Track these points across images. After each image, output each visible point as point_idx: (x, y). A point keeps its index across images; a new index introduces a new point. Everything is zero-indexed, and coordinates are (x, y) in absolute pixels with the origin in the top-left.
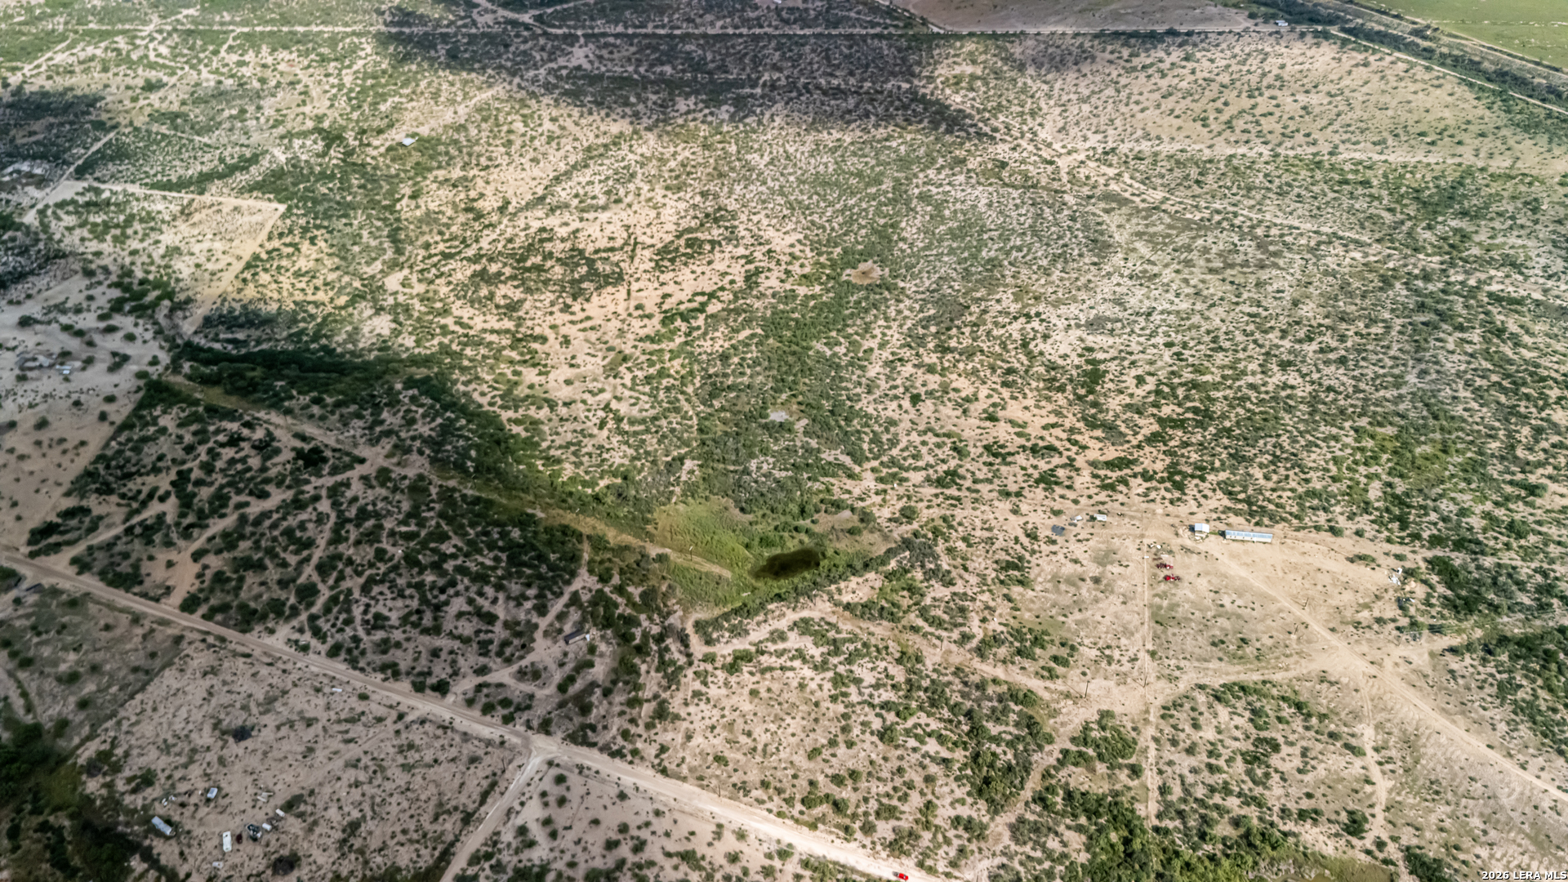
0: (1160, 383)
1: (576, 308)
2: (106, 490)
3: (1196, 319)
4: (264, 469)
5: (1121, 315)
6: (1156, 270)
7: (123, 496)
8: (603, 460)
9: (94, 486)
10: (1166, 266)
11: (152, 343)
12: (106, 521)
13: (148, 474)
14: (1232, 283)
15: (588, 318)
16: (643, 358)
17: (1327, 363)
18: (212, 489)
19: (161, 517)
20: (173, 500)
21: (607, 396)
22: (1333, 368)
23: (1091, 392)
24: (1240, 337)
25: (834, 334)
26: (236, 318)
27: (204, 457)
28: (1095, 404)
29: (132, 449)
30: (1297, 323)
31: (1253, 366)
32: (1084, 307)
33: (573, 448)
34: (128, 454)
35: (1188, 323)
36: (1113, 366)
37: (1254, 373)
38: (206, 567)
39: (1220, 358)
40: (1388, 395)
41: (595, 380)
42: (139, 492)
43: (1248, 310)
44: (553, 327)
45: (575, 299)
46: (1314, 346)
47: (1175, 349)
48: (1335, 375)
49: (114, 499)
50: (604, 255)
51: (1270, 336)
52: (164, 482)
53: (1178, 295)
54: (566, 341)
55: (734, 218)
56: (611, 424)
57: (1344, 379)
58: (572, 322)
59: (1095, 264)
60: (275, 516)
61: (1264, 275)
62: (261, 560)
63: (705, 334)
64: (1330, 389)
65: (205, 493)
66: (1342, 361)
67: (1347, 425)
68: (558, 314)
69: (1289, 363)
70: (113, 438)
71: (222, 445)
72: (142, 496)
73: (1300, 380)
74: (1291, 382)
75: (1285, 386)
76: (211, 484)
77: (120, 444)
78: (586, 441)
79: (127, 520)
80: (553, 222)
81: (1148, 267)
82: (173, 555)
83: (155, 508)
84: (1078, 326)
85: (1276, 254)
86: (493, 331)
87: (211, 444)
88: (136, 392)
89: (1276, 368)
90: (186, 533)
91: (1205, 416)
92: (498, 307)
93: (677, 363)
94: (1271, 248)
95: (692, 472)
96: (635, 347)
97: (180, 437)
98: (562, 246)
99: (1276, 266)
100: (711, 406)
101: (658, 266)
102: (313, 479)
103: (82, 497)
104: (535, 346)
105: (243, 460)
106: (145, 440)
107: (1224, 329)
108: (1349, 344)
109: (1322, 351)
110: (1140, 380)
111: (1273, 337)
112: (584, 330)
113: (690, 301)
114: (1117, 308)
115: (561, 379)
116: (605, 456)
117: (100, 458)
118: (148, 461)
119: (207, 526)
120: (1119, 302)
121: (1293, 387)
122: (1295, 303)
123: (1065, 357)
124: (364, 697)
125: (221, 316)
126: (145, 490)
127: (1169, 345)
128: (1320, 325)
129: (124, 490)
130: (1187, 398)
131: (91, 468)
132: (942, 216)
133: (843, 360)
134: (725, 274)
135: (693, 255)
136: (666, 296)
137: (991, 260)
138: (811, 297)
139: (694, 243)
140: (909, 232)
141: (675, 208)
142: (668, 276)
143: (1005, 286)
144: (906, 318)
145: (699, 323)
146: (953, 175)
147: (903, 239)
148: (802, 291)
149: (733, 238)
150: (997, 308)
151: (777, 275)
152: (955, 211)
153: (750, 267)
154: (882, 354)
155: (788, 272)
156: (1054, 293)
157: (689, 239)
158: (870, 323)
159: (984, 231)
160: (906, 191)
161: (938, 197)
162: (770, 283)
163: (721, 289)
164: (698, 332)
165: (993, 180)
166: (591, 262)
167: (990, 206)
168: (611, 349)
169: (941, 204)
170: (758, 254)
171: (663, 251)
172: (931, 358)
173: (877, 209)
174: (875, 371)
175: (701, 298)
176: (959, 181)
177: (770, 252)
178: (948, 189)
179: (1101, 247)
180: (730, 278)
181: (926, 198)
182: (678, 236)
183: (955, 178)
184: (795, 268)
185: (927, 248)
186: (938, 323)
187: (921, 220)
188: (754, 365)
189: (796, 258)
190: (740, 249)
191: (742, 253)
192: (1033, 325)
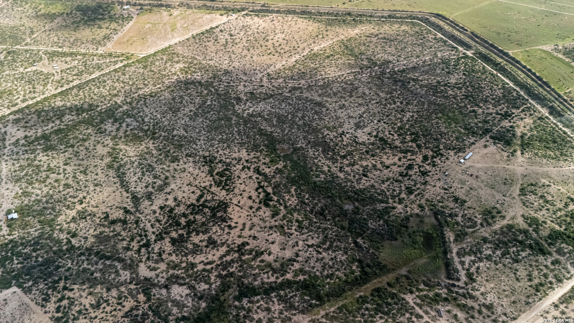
0: (395, 132)
1: (233, 225)
3: (371, 111)
5: (358, 120)
6: (341, 103)
8: (341, 261)
10: (340, 101)
14: (359, 97)
15: (244, 224)
16: (285, 222)
17: (407, 106)
21: (301, 243)
22: (409, 106)
23: (389, 144)
24: (385, 110)
25: (312, 173)
28: (396, 147)
30: (386, 99)
31: (399, 116)
32: (347, 123)
33: (327, 266)
36: (381, 135)
37: (403, 117)
39: (391, 118)
40: (427, 106)
41: (288, 241)
43: (374, 102)
44: (240, 237)
45: (227, 222)
46: (398, 103)
47: (382, 122)
48: (413, 108)
50: (203, 200)
53: (357, 107)
54: (255, 238)
55: (215, 158)
56: (321, 250)
57: (415, 108)
58: (241, 230)
59: (327, 110)
61: (360, 91)
63: (284, 200)
64: (418, 112)
66: (408, 103)
67: (433, 118)
68: (232, 232)
69: (403, 110)
73: (411, 113)
75: (412, 116)
78: (324, 261)
80: (159, 202)
81: (338, 103)
84: (356, 129)
85: (352, 84)
86: (224, 256)
89: (403, 113)
91: (415, 134)
92: (207, 247)
93: (295, 215)
94: (349, 83)
95: (364, 243)
96: (275, 221)
98: (181, 208)
99: (358, 87)
100: (329, 220)
101: (227, 190)
104: (247, 247)
107: (379, 110)
109: (401, 103)
110: (391, 134)
111: (389, 106)
112: (251, 229)
113: (259, 193)
114: (354, 119)
115: (279, 250)
116: (338, 260)
120: (351, 117)
122: (377, 95)
123: (369, 139)
127: (379, 121)
128: (390, 97)
130: (405, 132)
132: (267, 119)
133: (329, 178)
134: (250, 177)
135: (229, 178)
136: (250, 198)
137: (304, 124)
138: (285, 167)
139: (221, 174)
140: (269, 129)
141: (190, 167)
142: (236, 191)
143: (321, 129)
144: (318, 155)
145: (275, 198)
146: (245, 104)
147: (271, 132)
148: (280, 167)
149: (229, 164)
150: (332, 137)
151: (263, 167)
152: (267, 115)
153: (252, 170)
154: (334, 169)
155: (265, 164)
156: (335, 124)
157: (217, 174)
158: (314, 163)
159: (286, 117)
160: (243, 117)
161: (255, 113)
162: (267, 170)
163: (259, 183)
164: (281, 201)
165: (259, 100)
166: (203, 206)
167: (273, 108)
168: (271, 228)
169: (259, 115)
170: (245, 164)
171: (218, 184)
172: (346, 162)
173: (247, 127)
174: (342, 175)
175: (260, 190)
176: (251, 105)
177: (247, 161)
178: (252, 109)
179: (320, 104)
180: (254, 177)
181: (252, 115)
182: (212, 176)
183: (247, 105)
184: (264, 161)
185: (283, 131)
186: (328, 151)
187: (264, 123)
188: (314, 198)
189: (258, 158)
190: (238, 166)
191: (240, 167)
192: (348, 136)
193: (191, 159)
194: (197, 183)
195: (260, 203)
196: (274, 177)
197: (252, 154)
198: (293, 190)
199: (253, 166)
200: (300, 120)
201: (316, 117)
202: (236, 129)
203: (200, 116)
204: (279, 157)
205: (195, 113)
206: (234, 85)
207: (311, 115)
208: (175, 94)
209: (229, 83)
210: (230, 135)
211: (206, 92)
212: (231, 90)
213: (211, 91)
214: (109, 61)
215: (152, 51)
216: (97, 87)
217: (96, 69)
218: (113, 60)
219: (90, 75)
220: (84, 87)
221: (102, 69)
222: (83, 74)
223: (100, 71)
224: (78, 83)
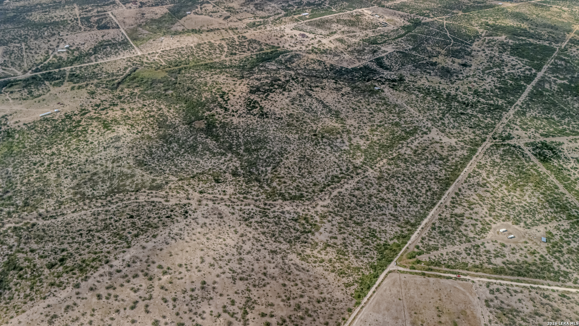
0: (87, 133)
3: (89, 154)
5: (113, 144)
6: (115, 165)
10: (113, 168)
14: (85, 172)
17: (40, 161)
22: (37, 161)
23: (103, 123)
24: (72, 155)
28: (100, 121)
30: (55, 169)
31: (63, 149)
32: (126, 142)
35: (91, 151)
36: (103, 131)
37: (62, 147)
39: (74, 147)
40: (17, 160)
43: (74, 165)
46: (46, 164)
47: (89, 143)
48: (36, 159)
51: (62, 161)
53: (100, 159)
57: (33, 159)
59: (137, 157)
61: (75, 182)
64: (36, 154)
66: (35, 164)
67: (28, 147)
69: (52, 155)
73: (47, 152)
74: (49, 151)
75: (51, 148)
81: (118, 164)
84: (122, 136)
85: (76, 194)
89: (56, 152)
91: (69, 131)
94: (79, 196)
99: (73, 188)
107: (78, 155)
108: (34, 171)
109: (43, 164)
110: (93, 131)
111: (61, 161)
114: (116, 146)
120: (117, 148)
121: (48, 149)
122: (59, 176)
123: (119, 127)
127: (92, 143)
128: (47, 172)
130: (77, 133)
132: (207, 151)
133: (173, 105)
134: (233, 106)
135: (248, 105)
136: (234, 96)
137: (171, 143)
138: (204, 113)
139: (254, 107)
140: (208, 141)
141: (278, 111)
142: (243, 99)
143: (156, 138)
144: (172, 119)
145: (217, 96)
146: (227, 168)
147: (207, 138)
148: (208, 113)
149: (248, 113)
150: (151, 131)
151: (221, 112)
152: (206, 154)
153: (231, 110)
154: (165, 110)
155: (220, 114)
156: (139, 142)
157: (257, 107)
158: (179, 114)
159: (186, 151)
160: (232, 153)
161: (219, 157)
162: (219, 110)
163: (227, 103)
164: (213, 94)
165: (211, 172)
166: (265, 92)
167: (197, 162)
168: (224, 84)
169: (214, 154)
170: (235, 114)
171: (256, 102)
172: (152, 114)
173: (230, 143)
174: (162, 106)
175: (226, 99)
176: (222, 166)
177: (233, 116)
178: (221, 161)
179: (141, 164)
180: (230, 106)
181: (223, 154)
182: (261, 106)
183: (225, 167)
184: (220, 116)
185: (196, 138)
186: (161, 121)
187: (211, 146)
188: (191, 96)
189: (224, 118)
190: (241, 112)
191: (239, 112)
192: (135, 131)
193: (278, 116)
194: (271, 102)
195: (228, 94)
196: (215, 106)
197: (229, 120)
198: (204, 99)
199: (229, 113)
200: (173, 148)
201: (154, 150)
202: (241, 140)
203: (277, 153)
204: (207, 119)
205: (282, 156)
206: (238, 195)
207: (158, 152)
208: (311, 180)
209: (245, 198)
210: (246, 135)
211: (274, 184)
212: (243, 187)
213: (268, 185)
214: (441, 251)
215: (384, 283)
216: (413, 193)
217: (443, 229)
218: (435, 252)
219: (440, 215)
220: (428, 193)
221: (434, 229)
222: (452, 217)
223: (434, 224)
224: (442, 201)
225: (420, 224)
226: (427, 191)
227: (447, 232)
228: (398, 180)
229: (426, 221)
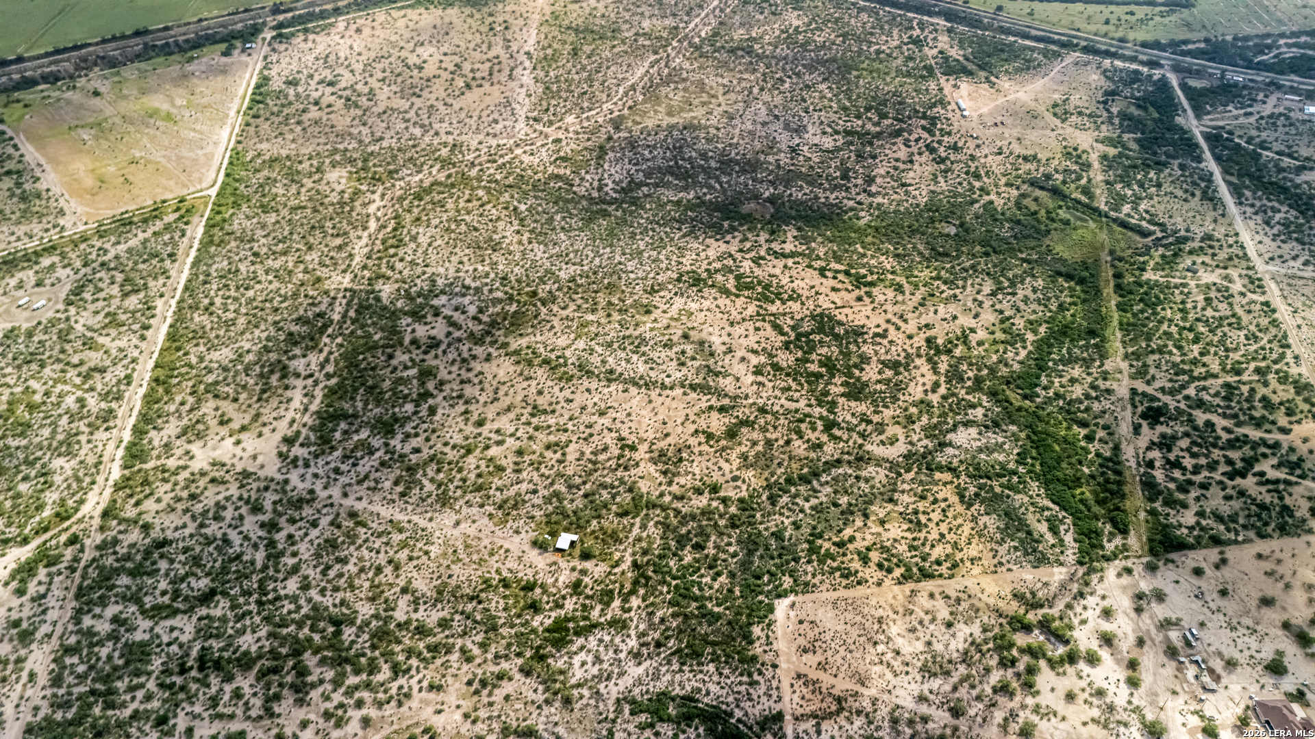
1: (876, 330)
2: (1286, 510)
4: (1187, 435)
7: (1281, 498)
8: (1046, 288)
9: (1290, 521)
11: (1100, 592)
12: (1308, 494)
13: (1250, 496)
15: (888, 322)
16: (924, 289)
18: (1228, 453)
19: (1277, 467)
20: (1257, 468)
21: (979, 297)
26: (1021, 541)
27: (1205, 473)
29: (1236, 522)
33: (1045, 302)
34: (1241, 521)
38: (1291, 423)
41: (964, 305)
42: (1269, 491)
44: (910, 337)
45: (864, 333)
49: (1288, 501)
50: (787, 329)
52: (1249, 483)
54: (925, 327)
58: (898, 329)
60: (1220, 411)
62: (1260, 401)
63: (875, 267)
65: (1235, 455)
70: (1236, 542)
71: (1184, 469)
72: (1271, 487)
76: (1225, 456)
77: (1237, 534)
79: (1297, 483)
80: (742, 369)
82: (1298, 443)
83: (1272, 474)
86: (934, 368)
87: (1189, 476)
88: (1173, 561)
90: (1276, 446)
96: (912, 294)
97: (1197, 499)
101: (792, 299)
102: (1171, 407)
103: (1304, 521)
105: (1188, 450)
106: (1219, 518)
112: (905, 321)
113: (834, 279)
115: (974, 321)
117: (1262, 536)
118: (1236, 504)
119: (1261, 439)
124: (1299, 327)
125: (1026, 554)
126: (1263, 489)
129: (1276, 501)
131: (1276, 535)
132: (657, 183)
133: (875, 212)
134: (787, 267)
135: (765, 285)
136: (835, 289)
137: (722, 163)
138: (799, 229)
139: (744, 287)
141: (686, 304)
142: (804, 293)
143: (756, 158)
144: (811, 192)
145: (863, 271)
146: (581, 179)
147: (697, 198)
148: (793, 233)
149: (728, 270)
150: (787, 161)
151: (775, 245)
152: (647, 178)
153: (769, 258)
154: (860, 198)
155: (769, 241)
156: (761, 142)
157: (739, 290)
158: (825, 204)
159: (679, 166)
160: (613, 198)
161: (621, 185)
162: (789, 247)
163: (809, 267)
164: (876, 270)
166: (802, 335)
167: (637, 164)
168: (922, 305)
169: (635, 183)
170: (747, 256)
171: (766, 300)
172: (858, 182)
174: (881, 200)
175: (829, 274)
177: (742, 251)
179: (693, 127)
180: (791, 265)
182: (737, 296)
184: (762, 239)
185: (710, 188)
186: (815, 180)
187: (665, 192)
188: (901, 244)
189: (746, 239)
190: (744, 265)
191: (749, 263)
192: (804, 149)
193: (665, 294)
194: (737, 315)
195: (857, 287)
196: (811, 249)
198: (862, 250)
199: (762, 253)
200: (706, 160)
201: (719, 145)
204: (770, 223)
207: (708, 147)
214: (148, 234)
215: (213, 176)
216: (238, 288)
217: (154, 262)
218: (156, 229)
219: (168, 278)
220: (206, 301)
221: (170, 255)
222: (145, 284)
223: (174, 261)
224: (173, 302)
225: (199, 250)
226: (212, 304)
227: (144, 262)
228: (280, 296)
229: (190, 260)
